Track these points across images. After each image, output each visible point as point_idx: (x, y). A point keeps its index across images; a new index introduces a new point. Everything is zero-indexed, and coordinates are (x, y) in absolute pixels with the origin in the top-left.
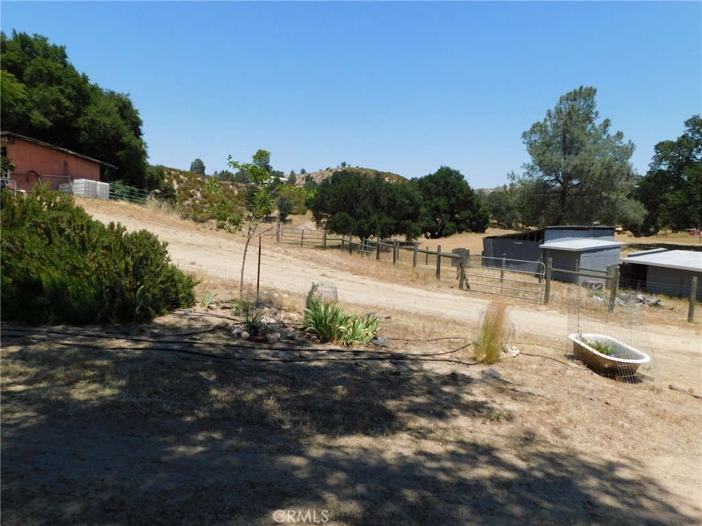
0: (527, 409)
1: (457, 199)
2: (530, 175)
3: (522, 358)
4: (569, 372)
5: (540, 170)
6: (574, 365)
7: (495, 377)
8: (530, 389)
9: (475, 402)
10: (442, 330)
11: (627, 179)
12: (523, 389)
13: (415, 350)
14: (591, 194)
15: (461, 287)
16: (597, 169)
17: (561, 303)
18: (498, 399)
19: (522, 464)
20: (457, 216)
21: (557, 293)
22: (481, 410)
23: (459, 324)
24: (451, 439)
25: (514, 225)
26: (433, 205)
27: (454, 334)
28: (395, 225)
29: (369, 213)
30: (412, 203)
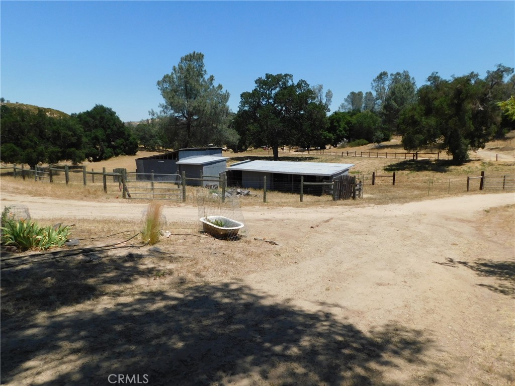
0: (180, 266)
1: (112, 130)
2: (165, 113)
3: (173, 237)
4: (202, 241)
5: (172, 109)
6: (204, 236)
7: (158, 252)
8: (180, 255)
9: (148, 268)
10: (116, 228)
11: (227, 116)
12: (176, 255)
13: (100, 244)
14: (206, 126)
15: (124, 197)
16: (208, 109)
17: (194, 200)
18: (162, 264)
19: (180, 296)
20: (113, 143)
21: (190, 194)
22: (152, 272)
23: (128, 222)
24: (136, 293)
25: (156, 148)
26: (93, 135)
27: (125, 229)
28: (61, 152)
29: (36, 143)
30: (75, 134)
